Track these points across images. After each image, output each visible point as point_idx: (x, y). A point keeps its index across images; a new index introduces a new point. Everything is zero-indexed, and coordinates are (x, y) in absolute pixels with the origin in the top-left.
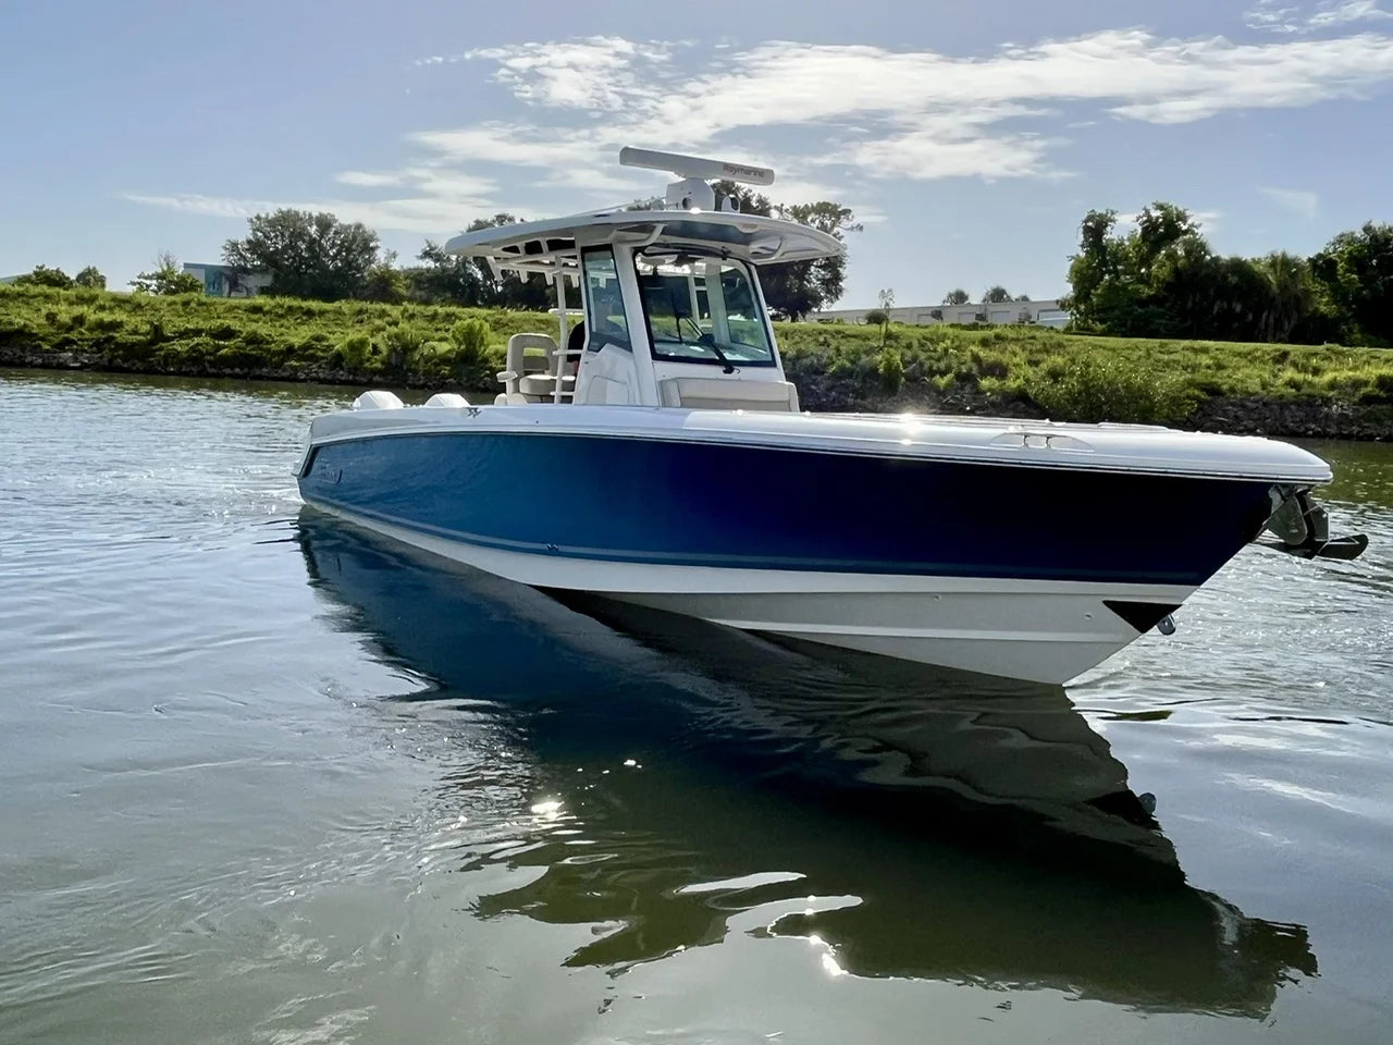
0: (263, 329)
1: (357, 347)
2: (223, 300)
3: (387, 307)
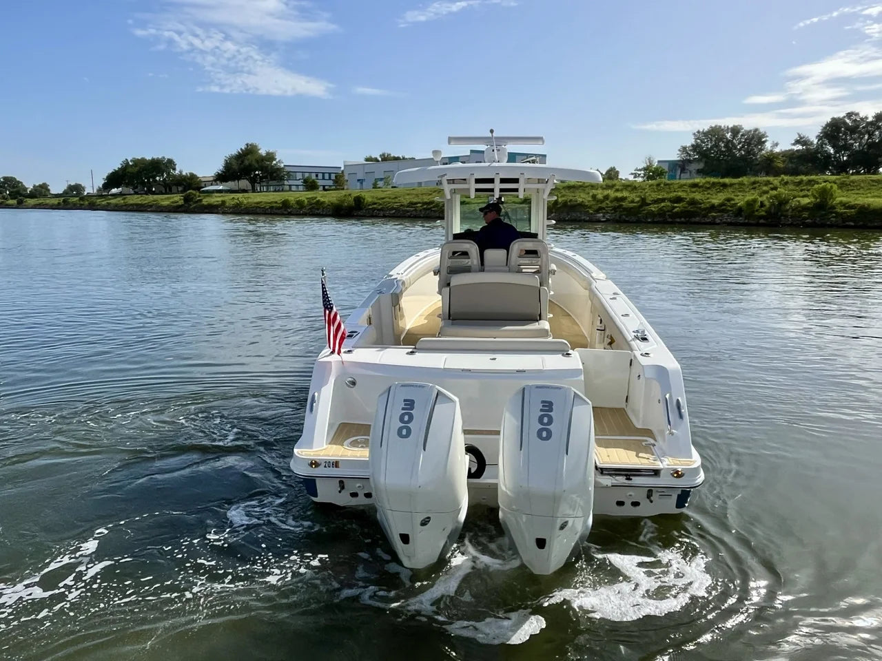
0: (698, 196)
1: (751, 204)
2: (678, 181)
3: (771, 179)
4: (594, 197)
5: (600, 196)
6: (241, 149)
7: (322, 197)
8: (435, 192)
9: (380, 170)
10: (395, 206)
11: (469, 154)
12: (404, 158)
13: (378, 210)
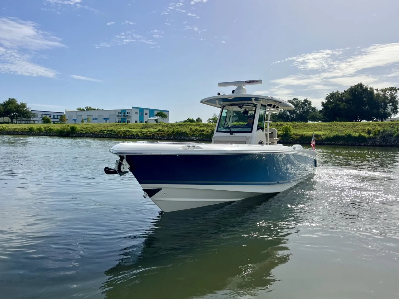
4: (191, 129)
5: (193, 129)
6: (6, 101)
7: (52, 127)
8: (114, 125)
9: (85, 115)
10: (93, 132)
11: (131, 109)
12: (98, 110)
13: (84, 133)
